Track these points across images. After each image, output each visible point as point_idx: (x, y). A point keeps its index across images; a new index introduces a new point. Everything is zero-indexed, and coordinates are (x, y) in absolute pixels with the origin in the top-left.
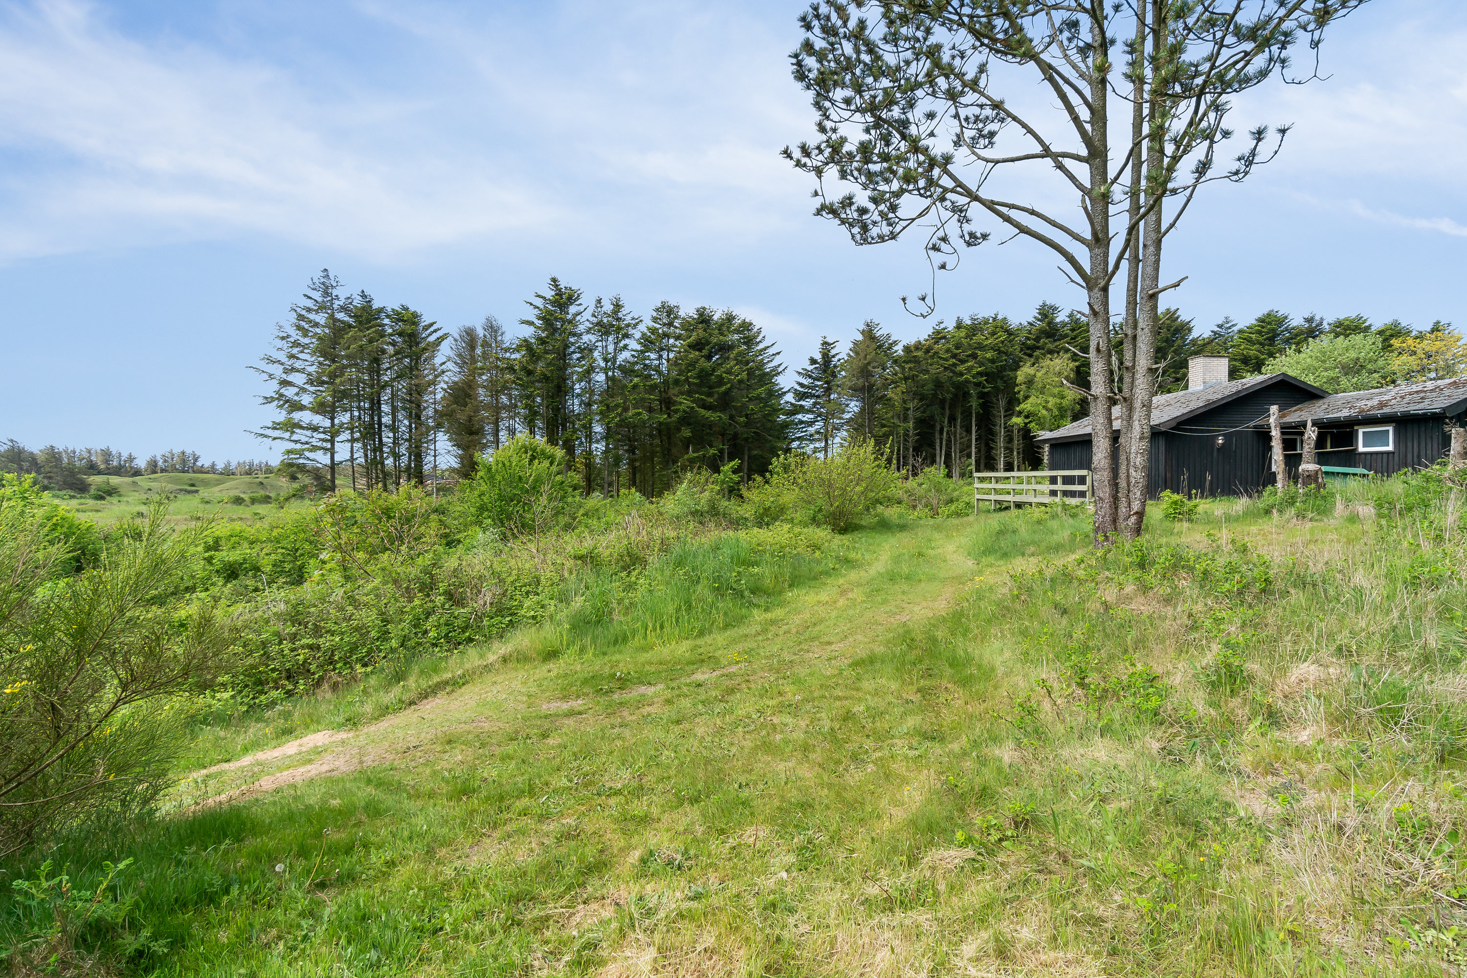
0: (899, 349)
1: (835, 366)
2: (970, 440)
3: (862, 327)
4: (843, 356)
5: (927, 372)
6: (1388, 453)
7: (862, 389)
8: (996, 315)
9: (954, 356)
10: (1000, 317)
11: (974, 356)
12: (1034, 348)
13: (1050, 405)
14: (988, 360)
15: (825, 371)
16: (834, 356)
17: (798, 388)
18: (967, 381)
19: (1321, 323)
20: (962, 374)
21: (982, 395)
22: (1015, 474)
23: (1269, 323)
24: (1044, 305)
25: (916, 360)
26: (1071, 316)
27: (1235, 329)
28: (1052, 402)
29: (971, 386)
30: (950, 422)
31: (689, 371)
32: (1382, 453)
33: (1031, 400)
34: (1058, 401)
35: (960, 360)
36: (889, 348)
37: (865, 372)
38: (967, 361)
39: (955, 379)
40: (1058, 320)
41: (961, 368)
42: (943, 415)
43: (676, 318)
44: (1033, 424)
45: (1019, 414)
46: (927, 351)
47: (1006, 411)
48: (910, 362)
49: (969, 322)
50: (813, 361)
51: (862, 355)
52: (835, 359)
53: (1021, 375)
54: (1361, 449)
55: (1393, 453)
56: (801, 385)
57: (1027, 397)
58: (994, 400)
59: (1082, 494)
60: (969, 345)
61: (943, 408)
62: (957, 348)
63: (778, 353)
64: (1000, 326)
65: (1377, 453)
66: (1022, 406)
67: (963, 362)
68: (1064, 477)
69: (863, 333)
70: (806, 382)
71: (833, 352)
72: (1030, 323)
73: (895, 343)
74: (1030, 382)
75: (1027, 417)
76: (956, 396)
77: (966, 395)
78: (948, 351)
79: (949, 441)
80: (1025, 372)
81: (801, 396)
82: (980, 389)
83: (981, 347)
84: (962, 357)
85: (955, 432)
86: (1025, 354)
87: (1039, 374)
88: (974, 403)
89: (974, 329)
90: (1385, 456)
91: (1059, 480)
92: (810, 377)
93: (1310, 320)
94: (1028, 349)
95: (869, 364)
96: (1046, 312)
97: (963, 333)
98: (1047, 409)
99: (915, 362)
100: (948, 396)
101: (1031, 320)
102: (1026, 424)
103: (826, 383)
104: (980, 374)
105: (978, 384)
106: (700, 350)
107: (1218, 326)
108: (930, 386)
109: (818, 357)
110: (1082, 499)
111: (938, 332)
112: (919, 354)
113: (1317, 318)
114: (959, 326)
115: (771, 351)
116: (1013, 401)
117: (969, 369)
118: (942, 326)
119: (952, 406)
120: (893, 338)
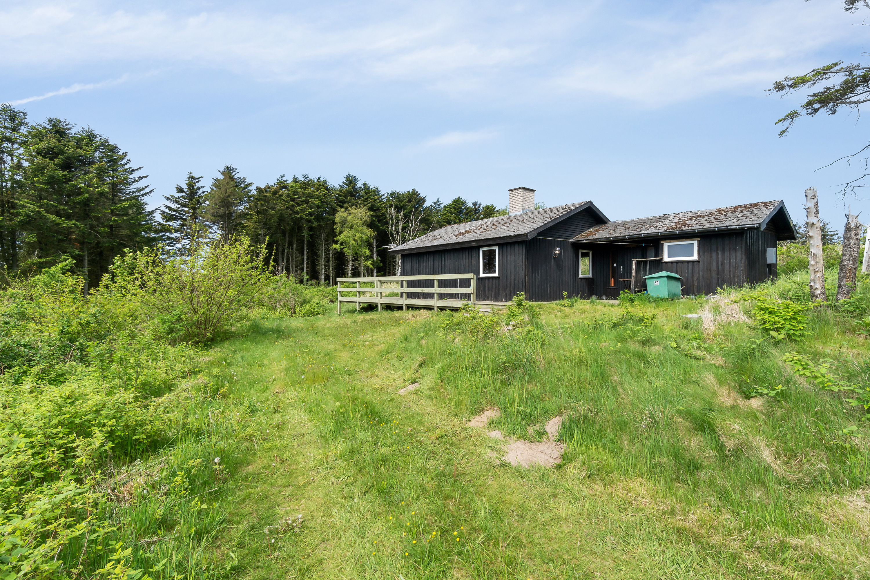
0: (253, 190)
1: (200, 196)
2: (303, 259)
3: (222, 170)
4: (207, 189)
5: (274, 209)
6: (693, 262)
7: (222, 217)
8: (319, 178)
9: (293, 200)
10: (322, 179)
11: (307, 202)
12: (343, 202)
13: (356, 238)
14: (316, 205)
15: (190, 199)
16: (199, 189)
17: (166, 210)
18: (301, 218)
19: (479, 207)
20: (297, 213)
21: (311, 229)
22: (362, 279)
23: (459, 204)
24: (349, 176)
25: (265, 199)
26: (365, 184)
27: (442, 206)
28: (358, 235)
29: (304, 221)
30: (289, 247)
31: (36, 176)
32: (688, 262)
33: (345, 233)
34: (361, 235)
35: (297, 203)
36: (245, 188)
37: (226, 203)
38: (301, 205)
39: (293, 216)
40: (358, 186)
41: (297, 208)
42: (285, 240)
43: (22, 124)
44: (346, 249)
45: (336, 242)
46: (275, 193)
47: (326, 241)
48: (262, 200)
49: (302, 179)
50: (180, 190)
51: (223, 189)
52: (200, 191)
53: (338, 218)
54: (666, 259)
55: (699, 262)
56: (169, 208)
57: (341, 232)
58: (318, 233)
59: (467, 296)
60: (303, 194)
61: (284, 236)
62: (294, 195)
63: (145, 177)
64: (322, 185)
65: (682, 262)
66: (338, 237)
67: (299, 205)
68: (440, 281)
69: (223, 173)
70: (174, 206)
71: (198, 185)
72: (341, 186)
73: (250, 184)
74: (344, 222)
75: (342, 244)
76: (293, 228)
77: (300, 228)
78: (288, 196)
79: (288, 259)
80: (340, 215)
81: (169, 218)
82: (310, 224)
83: (311, 196)
84: (298, 201)
85: (293, 253)
86: (338, 205)
87: (350, 217)
88: (306, 234)
89: (307, 183)
90: (690, 265)
91: (436, 283)
92: (177, 202)
93: (475, 204)
94: (340, 202)
95: (229, 196)
96: (351, 180)
97: (298, 185)
98: (355, 240)
99: (265, 200)
100: (289, 228)
101: (341, 184)
102: (342, 249)
103: (192, 208)
104: (310, 214)
105: (309, 221)
106: (52, 159)
107: (434, 203)
108: (276, 219)
109: (185, 187)
110: (466, 302)
111: (281, 183)
112: (269, 194)
113: (478, 203)
114: (295, 180)
115: (137, 174)
116: (332, 234)
117: (303, 210)
118: (284, 179)
119: (291, 236)
120: (248, 181)
